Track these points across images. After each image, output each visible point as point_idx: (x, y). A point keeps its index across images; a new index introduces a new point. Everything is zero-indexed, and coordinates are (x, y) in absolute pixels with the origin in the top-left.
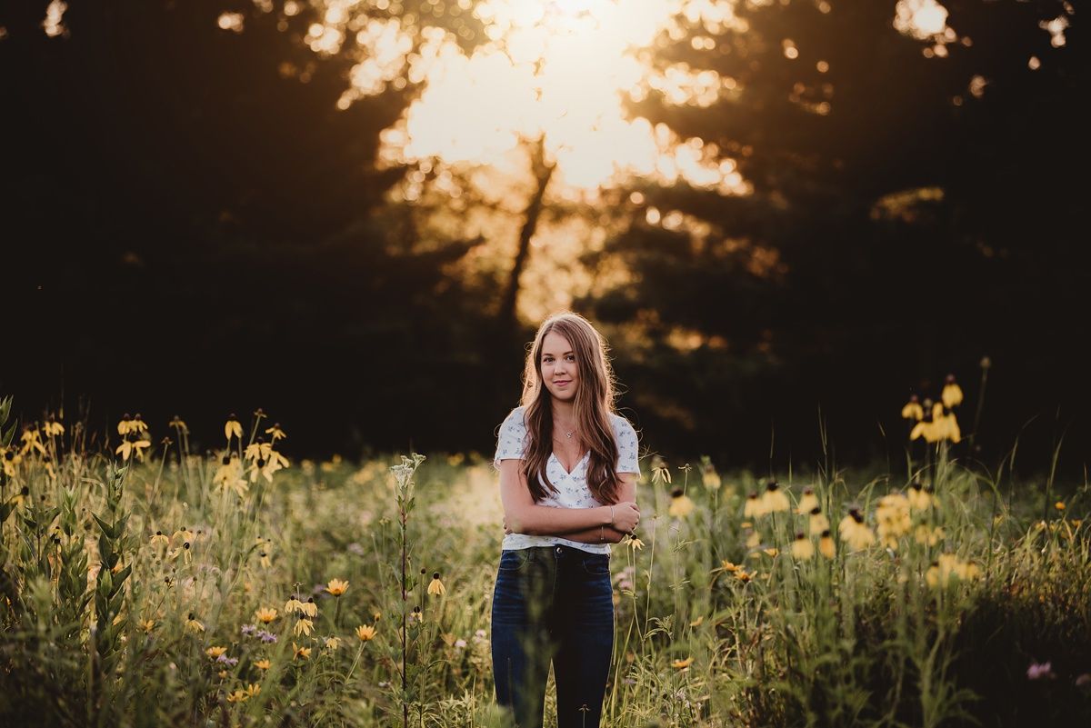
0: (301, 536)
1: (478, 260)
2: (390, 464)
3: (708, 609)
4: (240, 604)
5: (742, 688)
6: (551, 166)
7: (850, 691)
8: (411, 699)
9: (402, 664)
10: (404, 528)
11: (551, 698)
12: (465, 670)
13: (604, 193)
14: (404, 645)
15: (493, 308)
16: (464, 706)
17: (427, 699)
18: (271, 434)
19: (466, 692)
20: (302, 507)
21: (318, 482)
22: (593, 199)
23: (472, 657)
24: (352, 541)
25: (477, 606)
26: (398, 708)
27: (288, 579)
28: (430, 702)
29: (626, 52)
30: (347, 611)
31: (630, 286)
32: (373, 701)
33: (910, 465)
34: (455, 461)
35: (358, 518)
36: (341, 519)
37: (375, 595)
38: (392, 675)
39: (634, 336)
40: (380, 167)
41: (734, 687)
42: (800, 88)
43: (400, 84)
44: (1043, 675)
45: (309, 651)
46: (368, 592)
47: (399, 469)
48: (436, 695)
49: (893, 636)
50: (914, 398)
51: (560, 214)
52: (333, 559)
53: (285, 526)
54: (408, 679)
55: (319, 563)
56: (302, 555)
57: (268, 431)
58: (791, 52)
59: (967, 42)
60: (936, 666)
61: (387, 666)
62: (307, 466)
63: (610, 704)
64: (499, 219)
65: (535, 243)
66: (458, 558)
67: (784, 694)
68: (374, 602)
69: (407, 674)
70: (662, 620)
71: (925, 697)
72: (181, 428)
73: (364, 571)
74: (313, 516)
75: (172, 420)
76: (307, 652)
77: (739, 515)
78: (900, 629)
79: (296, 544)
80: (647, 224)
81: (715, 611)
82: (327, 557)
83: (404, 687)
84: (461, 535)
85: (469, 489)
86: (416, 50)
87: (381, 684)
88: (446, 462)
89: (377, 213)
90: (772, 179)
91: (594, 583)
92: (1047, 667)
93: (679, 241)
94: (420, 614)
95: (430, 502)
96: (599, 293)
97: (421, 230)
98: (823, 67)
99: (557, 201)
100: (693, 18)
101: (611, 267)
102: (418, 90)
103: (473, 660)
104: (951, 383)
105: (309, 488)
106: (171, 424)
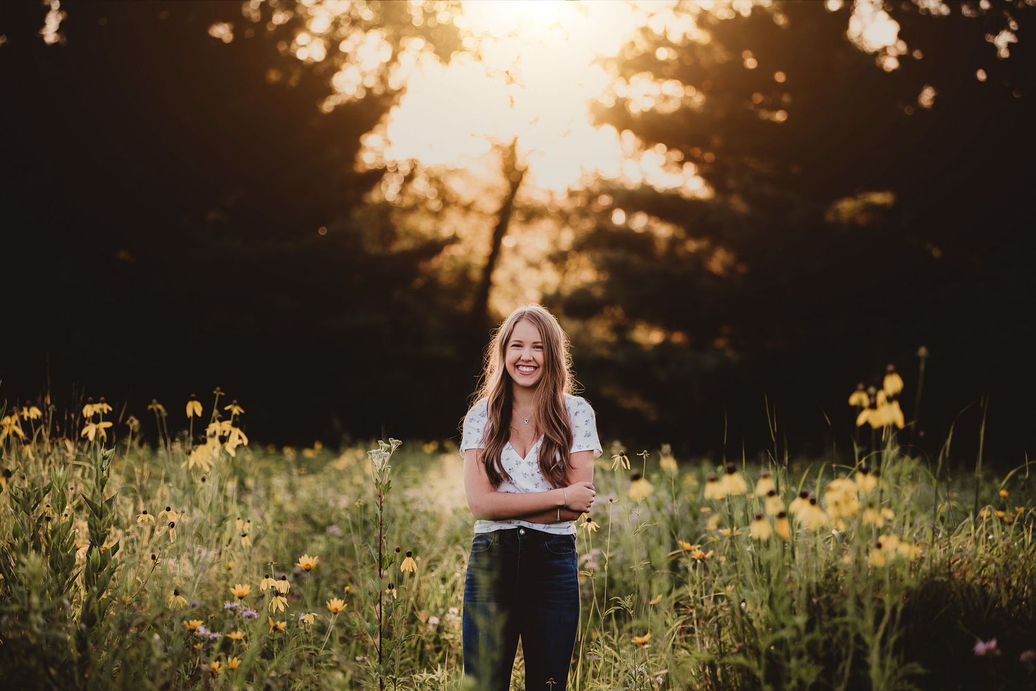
0: (281, 518)
1: (452, 257)
2: (367, 449)
3: (667, 587)
4: (224, 582)
5: (699, 663)
6: (522, 169)
7: (802, 666)
8: (387, 672)
9: (378, 639)
10: (381, 509)
11: (519, 673)
12: (438, 646)
13: (572, 194)
14: (380, 621)
15: (466, 305)
16: (436, 679)
17: (402, 674)
18: (230, 411)
19: (439, 665)
20: (283, 491)
21: (299, 466)
22: (562, 201)
23: (444, 633)
24: (331, 524)
25: (448, 585)
26: (374, 682)
27: (270, 559)
28: (404, 675)
29: (593, 62)
30: (326, 589)
31: (597, 283)
32: (349, 673)
33: (857, 450)
34: (430, 448)
35: (336, 501)
36: (321, 502)
37: (353, 575)
38: (369, 650)
39: (600, 331)
40: (360, 169)
41: (693, 661)
42: (758, 98)
43: (378, 91)
44: (989, 651)
45: (284, 624)
46: (345, 571)
47: (377, 453)
48: (410, 670)
49: (843, 613)
50: (861, 386)
51: (532, 215)
52: (313, 540)
53: (267, 508)
54: (384, 654)
55: (299, 544)
56: (283, 535)
57: (227, 408)
58: (751, 63)
59: (917, 55)
60: (883, 642)
61: (365, 641)
62: (289, 453)
63: (575, 679)
64: (473, 219)
65: (507, 242)
66: (431, 539)
67: (740, 668)
68: (351, 580)
69: (383, 649)
70: (623, 599)
71: (874, 672)
72: (159, 410)
73: (342, 551)
74: (294, 499)
75: (151, 403)
76: (282, 625)
77: (698, 500)
78: (850, 606)
79: (277, 526)
80: (614, 226)
81: (674, 589)
82: (307, 538)
83: (380, 661)
84: (435, 518)
85: (443, 475)
86: (394, 58)
87: (358, 658)
88: (420, 450)
89: (358, 214)
90: (731, 183)
91: (557, 562)
92: (993, 644)
93: (644, 242)
94: (394, 591)
95: (406, 487)
96: (567, 291)
97: (400, 230)
98: (780, 77)
99: (527, 203)
100: (658, 31)
101: (578, 266)
102: (396, 97)
103: (445, 636)
104: (891, 373)
105: (290, 473)
106: (150, 407)
